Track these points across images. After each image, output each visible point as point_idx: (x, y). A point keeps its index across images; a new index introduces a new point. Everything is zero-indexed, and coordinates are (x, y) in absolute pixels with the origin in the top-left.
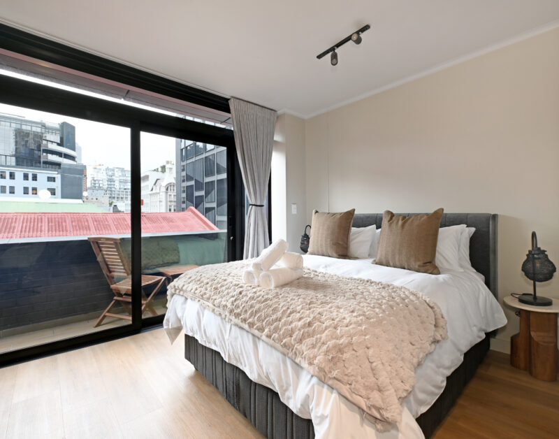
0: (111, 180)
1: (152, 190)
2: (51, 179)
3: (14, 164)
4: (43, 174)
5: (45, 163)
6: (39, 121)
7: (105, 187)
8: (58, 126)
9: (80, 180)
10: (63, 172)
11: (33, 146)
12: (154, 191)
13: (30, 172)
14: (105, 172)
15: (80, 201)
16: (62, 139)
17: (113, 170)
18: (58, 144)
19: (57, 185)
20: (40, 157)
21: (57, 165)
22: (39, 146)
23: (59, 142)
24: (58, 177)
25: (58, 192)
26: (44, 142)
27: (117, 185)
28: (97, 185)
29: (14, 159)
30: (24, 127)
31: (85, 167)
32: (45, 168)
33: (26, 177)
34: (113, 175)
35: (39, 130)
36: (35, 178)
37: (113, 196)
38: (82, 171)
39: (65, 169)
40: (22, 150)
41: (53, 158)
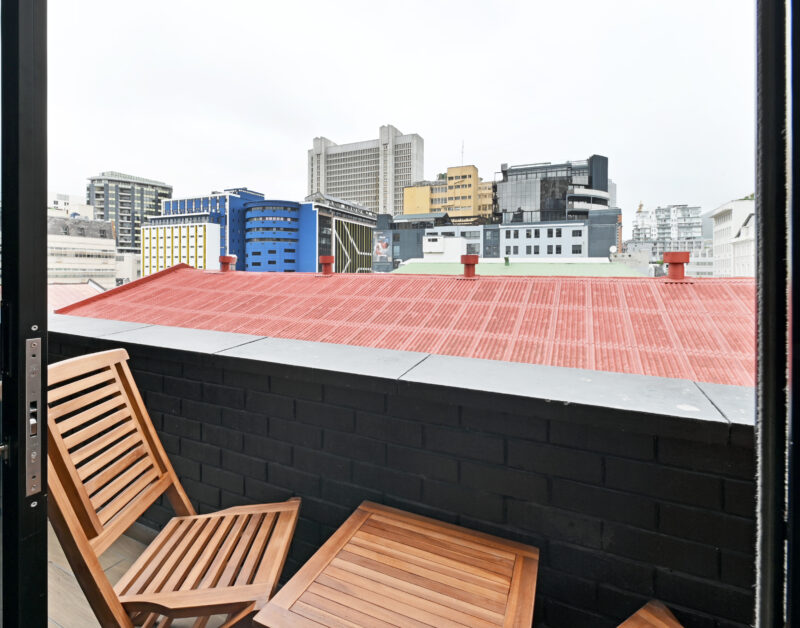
0: (664, 227)
1: (739, 235)
2: (577, 233)
3: (539, 220)
4: (567, 228)
5: (571, 213)
6: (564, 162)
7: (654, 238)
8: (585, 164)
9: (613, 230)
10: (590, 223)
11: (558, 195)
12: (742, 238)
13: (554, 226)
14: (654, 217)
15: (606, 260)
16: (590, 179)
17: (668, 210)
18: (587, 187)
19: (583, 241)
20: (565, 207)
21: (584, 214)
22: (565, 194)
23: (587, 183)
24: (585, 230)
25: (585, 249)
26: (570, 188)
27: (674, 233)
28: (642, 236)
29: (539, 214)
30: (549, 175)
31: (620, 211)
32: (571, 220)
33: (550, 233)
34: (668, 217)
35: (564, 174)
36: (559, 234)
38: (615, 217)
39: (593, 218)
40: (549, 201)
41: (579, 206)
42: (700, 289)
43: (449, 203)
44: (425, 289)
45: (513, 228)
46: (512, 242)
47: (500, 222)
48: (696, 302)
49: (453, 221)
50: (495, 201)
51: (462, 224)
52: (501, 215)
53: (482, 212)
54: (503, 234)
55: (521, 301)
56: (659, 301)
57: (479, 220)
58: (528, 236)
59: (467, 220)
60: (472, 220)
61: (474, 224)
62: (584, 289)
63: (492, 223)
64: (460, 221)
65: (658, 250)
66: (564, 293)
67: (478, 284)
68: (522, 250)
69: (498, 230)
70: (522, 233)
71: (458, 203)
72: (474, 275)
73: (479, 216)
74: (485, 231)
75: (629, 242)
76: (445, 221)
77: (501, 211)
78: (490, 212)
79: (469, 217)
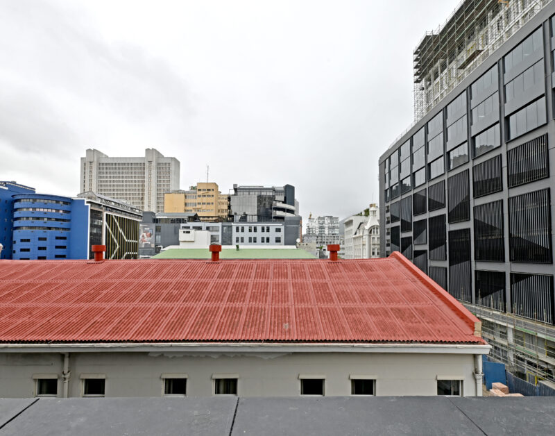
0: (322, 228)
1: (356, 234)
2: (278, 230)
3: (256, 221)
4: (273, 226)
5: (275, 217)
6: (270, 187)
7: (317, 233)
8: (283, 189)
9: (297, 228)
10: (286, 224)
11: (267, 206)
12: (357, 235)
13: (265, 225)
14: (317, 221)
15: (294, 247)
16: (285, 198)
17: (324, 218)
18: (283, 202)
19: (281, 235)
20: (271, 214)
21: (282, 218)
22: (271, 205)
23: (283, 200)
24: (283, 228)
25: (283, 240)
26: (274, 202)
27: (326, 231)
28: (311, 232)
29: (256, 217)
30: (263, 194)
31: (301, 218)
32: (275, 222)
33: (263, 229)
34: (324, 222)
35: (271, 194)
36: (268, 230)
37: (323, 240)
38: (298, 221)
39: (287, 221)
40: (262, 210)
41: (279, 213)
42: (344, 266)
43: (198, 206)
44: (183, 271)
45: (241, 225)
46: (240, 234)
47: (233, 221)
48: (344, 274)
49: (201, 219)
50: (229, 207)
51: (207, 221)
52: (233, 216)
53: (220, 214)
54: (234, 229)
55: (250, 277)
56: (326, 274)
57: (219, 219)
58: (250, 231)
59: (211, 219)
60: (214, 219)
61: (216, 221)
62: (287, 268)
63: (228, 221)
64: (206, 219)
65: (319, 241)
66: (275, 271)
67: (221, 266)
68: (246, 240)
69: (231, 226)
70: (246, 229)
71: (204, 207)
72: (218, 259)
73: (218, 217)
74: (223, 226)
75: (305, 235)
76: (195, 218)
77: (233, 214)
78: (226, 214)
79: (212, 217)
